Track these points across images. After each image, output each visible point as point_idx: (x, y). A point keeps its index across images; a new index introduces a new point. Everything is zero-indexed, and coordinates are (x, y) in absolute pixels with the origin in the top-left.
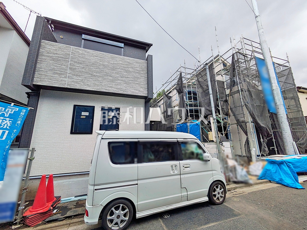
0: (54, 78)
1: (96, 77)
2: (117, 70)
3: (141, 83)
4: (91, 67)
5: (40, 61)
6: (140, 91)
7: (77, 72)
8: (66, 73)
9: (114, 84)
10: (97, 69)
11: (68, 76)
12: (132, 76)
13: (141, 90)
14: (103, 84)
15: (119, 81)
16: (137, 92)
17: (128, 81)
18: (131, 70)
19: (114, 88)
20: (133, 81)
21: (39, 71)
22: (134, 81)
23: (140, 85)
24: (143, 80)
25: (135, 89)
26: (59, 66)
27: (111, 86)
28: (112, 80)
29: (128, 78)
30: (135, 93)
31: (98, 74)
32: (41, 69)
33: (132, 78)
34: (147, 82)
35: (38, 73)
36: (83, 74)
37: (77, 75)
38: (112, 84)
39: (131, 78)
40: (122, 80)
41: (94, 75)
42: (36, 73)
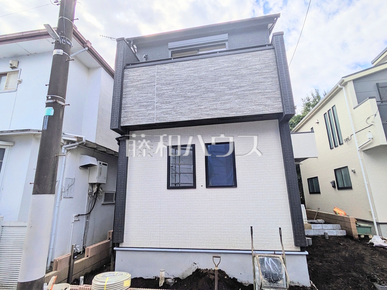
0: (141, 114)
1: (191, 98)
2: (221, 79)
3: (267, 91)
4: (184, 86)
5: (125, 95)
6: (266, 105)
7: (166, 99)
8: (153, 103)
9: (219, 102)
10: (191, 86)
11: (156, 106)
12: (249, 81)
13: (269, 102)
14: (202, 107)
15: (227, 97)
16: (261, 107)
17: (243, 93)
18: (244, 72)
19: (220, 110)
20: (251, 90)
21: (125, 108)
22: (253, 90)
23: (265, 94)
24: (269, 83)
25: (258, 104)
26: (145, 95)
27: (215, 107)
28: (215, 98)
29: (241, 87)
30: (257, 112)
31: (193, 94)
32: (126, 106)
33: (248, 85)
34: (278, 86)
35: (124, 111)
36: (174, 99)
37: (166, 102)
38: (217, 104)
39: (246, 86)
40: (231, 94)
41: (189, 97)
42: (123, 111)
